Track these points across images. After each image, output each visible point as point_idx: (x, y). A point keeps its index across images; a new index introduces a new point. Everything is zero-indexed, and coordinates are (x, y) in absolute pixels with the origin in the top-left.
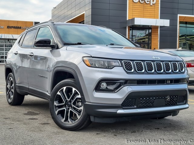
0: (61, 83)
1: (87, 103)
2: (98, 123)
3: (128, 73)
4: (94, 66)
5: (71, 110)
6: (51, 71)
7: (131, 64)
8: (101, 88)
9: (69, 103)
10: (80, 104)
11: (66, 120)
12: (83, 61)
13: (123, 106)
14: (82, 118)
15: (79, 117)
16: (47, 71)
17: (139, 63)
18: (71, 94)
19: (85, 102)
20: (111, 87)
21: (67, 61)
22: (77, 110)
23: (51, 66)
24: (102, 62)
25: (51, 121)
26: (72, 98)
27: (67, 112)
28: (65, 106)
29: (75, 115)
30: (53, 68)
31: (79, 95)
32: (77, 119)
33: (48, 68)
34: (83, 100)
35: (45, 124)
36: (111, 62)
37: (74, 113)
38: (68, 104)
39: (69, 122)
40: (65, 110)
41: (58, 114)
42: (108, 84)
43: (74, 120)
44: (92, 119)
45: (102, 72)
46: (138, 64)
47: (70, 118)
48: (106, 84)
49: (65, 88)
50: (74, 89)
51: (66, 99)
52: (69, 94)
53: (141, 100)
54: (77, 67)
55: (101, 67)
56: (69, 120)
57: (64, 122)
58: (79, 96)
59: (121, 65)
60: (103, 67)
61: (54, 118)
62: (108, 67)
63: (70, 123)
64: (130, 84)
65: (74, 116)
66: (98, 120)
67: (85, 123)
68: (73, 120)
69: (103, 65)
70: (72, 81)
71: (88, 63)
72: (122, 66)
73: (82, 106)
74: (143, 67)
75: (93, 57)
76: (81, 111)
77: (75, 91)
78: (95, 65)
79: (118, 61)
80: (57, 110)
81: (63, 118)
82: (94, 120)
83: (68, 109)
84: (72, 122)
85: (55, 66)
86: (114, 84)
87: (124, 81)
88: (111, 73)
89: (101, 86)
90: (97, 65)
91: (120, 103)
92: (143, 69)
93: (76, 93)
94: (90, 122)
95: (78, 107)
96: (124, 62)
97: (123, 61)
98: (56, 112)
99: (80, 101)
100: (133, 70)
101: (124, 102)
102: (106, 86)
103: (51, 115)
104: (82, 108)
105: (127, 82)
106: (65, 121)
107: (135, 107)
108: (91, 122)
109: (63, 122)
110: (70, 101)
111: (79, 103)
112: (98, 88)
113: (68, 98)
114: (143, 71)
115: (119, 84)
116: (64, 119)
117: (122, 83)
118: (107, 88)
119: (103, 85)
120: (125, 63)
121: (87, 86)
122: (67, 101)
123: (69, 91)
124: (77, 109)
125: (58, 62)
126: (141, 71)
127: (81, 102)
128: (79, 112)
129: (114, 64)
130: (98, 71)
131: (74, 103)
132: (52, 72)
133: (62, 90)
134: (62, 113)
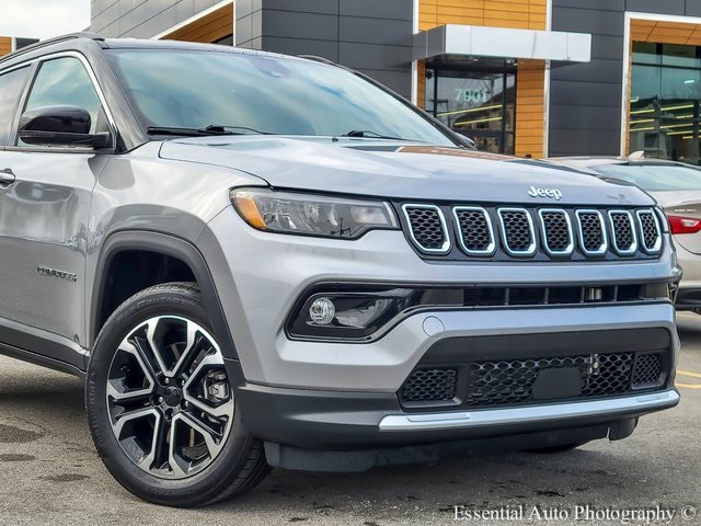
0: (135, 303)
1: (249, 387)
2: (296, 471)
3: (425, 257)
4: (281, 228)
5: (179, 416)
6: (90, 251)
7: (437, 217)
8: (309, 323)
9: (172, 388)
10: (220, 391)
11: (161, 461)
12: (234, 203)
13: (406, 399)
14: (227, 450)
15: (214, 448)
16: (77, 249)
17: (471, 215)
18: (181, 349)
19: (243, 381)
20: (353, 319)
21: (163, 207)
22: (206, 419)
23: (93, 229)
24: (315, 211)
25: (94, 467)
26: (187, 367)
27: (165, 427)
28: (154, 397)
29: (199, 437)
30: (99, 239)
31: (214, 351)
32: (209, 455)
33: (81, 235)
34: (231, 373)
35: (65, 478)
36: (354, 211)
37: (192, 433)
38: (169, 393)
39: (171, 470)
40: (152, 417)
41: (124, 435)
42: (341, 305)
43: (195, 462)
44: (273, 456)
45: (314, 251)
46: (468, 219)
47: (177, 451)
48: (331, 305)
49: (153, 323)
50: (192, 328)
51: (157, 369)
52: (174, 347)
53: (483, 373)
54: (205, 230)
55: (311, 230)
56: (172, 460)
57: (151, 468)
58: (217, 358)
59: (395, 225)
60: (318, 230)
61: (105, 454)
62: (342, 232)
63: (177, 476)
64: (436, 303)
65: (192, 442)
66: (297, 462)
67: (243, 474)
68: (187, 459)
69: (318, 224)
70: (186, 292)
71: (253, 214)
72: (401, 227)
73: (224, 401)
74: (488, 231)
75: (277, 189)
76: (223, 424)
77: (198, 334)
78: (284, 222)
79: (386, 204)
80: (117, 419)
81: (147, 450)
82: (281, 459)
83: (170, 412)
84: (185, 471)
85: (109, 226)
86: (366, 303)
87: (408, 292)
88: (353, 255)
89: (312, 313)
90: (291, 223)
91: (394, 384)
92: (488, 242)
93: (202, 346)
94: (263, 469)
95: (213, 405)
96: (407, 209)
97: (404, 207)
98: (117, 428)
99: (221, 377)
100: (446, 246)
101: (407, 381)
102: (332, 313)
103: (95, 439)
104: (228, 409)
105: (421, 296)
106: (155, 465)
107: (457, 401)
108: (268, 469)
109: (147, 470)
110: (177, 380)
111: (216, 386)
112: (297, 323)
113: (169, 367)
114: (491, 248)
115: (386, 303)
116: (151, 456)
117: (402, 299)
118: (335, 321)
119: (320, 309)
120: (413, 213)
121: (248, 314)
122: (162, 377)
123: (172, 335)
124: (207, 414)
125: (122, 212)
126: (481, 247)
127: (225, 381)
128: (217, 426)
129: (365, 219)
130: (298, 249)
131: (195, 390)
132: (97, 254)
133: (142, 333)
134: (140, 430)
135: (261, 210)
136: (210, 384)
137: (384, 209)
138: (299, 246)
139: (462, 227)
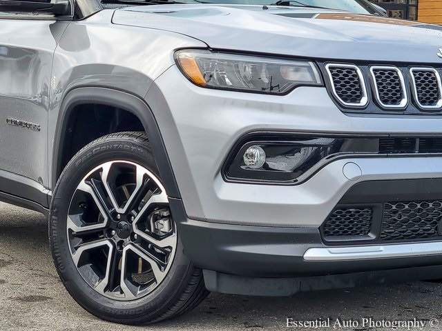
0: (91, 150)
1: (190, 222)
2: (230, 296)
3: (345, 110)
4: (218, 84)
5: (129, 247)
6: (52, 107)
7: (356, 76)
8: (243, 167)
9: (123, 223)
10: (164, 226)
11: (114, 285)
12: (177, 62)
13: (327, 234)
14: (171, 276)
15: (159, 275)
16: (41, 104)
17: (387, 74)
18: (131, 190)
19: (185, 217)
20: (282, 164)
21: (112, 67)
22: (152, 250)
23: (54, 87)
24: (249, 70)
25: (56, 290)
26: (136, 205)
27: (116, 256)
28: (107, 232)
29: (146, 266)
30: (59, 96)
31: (159, 191)
32: (155, 280)
33: (45, 93)
34: (174, 210)
35: (31, 299)
36: (283, 70)
37: (140, 262)
38: (120, 227)
39: (122, 292)
40: (106, 247)
41: (82, 262)
42: (270, 152)
43: (143, 286)
44: (210, 281)
45: (247, 105)
46: (383, 77)
47: (128, 277)
48: (262, 152)
49: (106, 167)
50: (141, 171)
51: (111, 206)
52: (125, 189)
53: (395, 212)
54: (152, 86)
55: (244, 87)
56: (123, 284)
57: (105, 291)
58: (163, 197)
59: (319, 82)
60: (252, 87)
61: (66, 279)
62: (272, 88)
63: (128, 297)
64: (354, 151)
65: (140, 270)
66: (231, 287)
67: (185, 297)
68: (137, 284)
69: (251, 81)
70: (136, 141)
71: (196, 73)
72: (324, 84)
73: (171, 234)
74: (401, 88)
75: (215, 50)
76: (168, 254)
77: (146, 176)
78: (222, 80)
79: (311, 64)
80: (76, 248)
81: (102, 276)
82: (218, 285)
83: (121, 244)
84: (135, 293)
85: (65, 86)
86: (292, 151)
87: (331, 140)
88: (282, 109)
89: (245, 159)
90: (227, 80)
91: (316, 221)
92: (401, 97)
93: (150, 187)
94: (202, 292)
95: (158, 238)
96: (330, 68)
97: (327, 67)
98: (76, 257)
99: (165, 214)
100: (364, 101)
101: (329, 218)
102: (263, 159)
103: (57, 265)
104: (171, 241)
105: (341, 145)
106: (108, 288)
107: (372, 236)
108: (207, 292)
109: (102, 292)
110: (128, 216)
111: (161, 221)
112: (232, 168)
113: (121, 205)
114: (404, 103)
115: (310, 150)
116: (105, 281)
117: (325, 147)
118: (265, 166)
119: (252, 156)
120: (335, 71)
121: (191, 160)
122: (115, 214)
123: (123, 177)
124: (153, 245)
125: (78, 71)
126: (394, 102)
127: (169, 217)
128: (162, 256)
129: (294, 77)
130: (233, 103)
131: (143, 224)
132: (57, 109)
133: (97, 176)
134: (96, 259)
135: (201, 68)
136: (156, 220)
137: (309, 68)
138: (234, 100)
139: (379, 84)
